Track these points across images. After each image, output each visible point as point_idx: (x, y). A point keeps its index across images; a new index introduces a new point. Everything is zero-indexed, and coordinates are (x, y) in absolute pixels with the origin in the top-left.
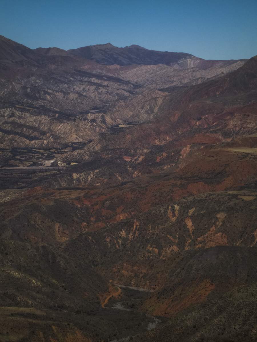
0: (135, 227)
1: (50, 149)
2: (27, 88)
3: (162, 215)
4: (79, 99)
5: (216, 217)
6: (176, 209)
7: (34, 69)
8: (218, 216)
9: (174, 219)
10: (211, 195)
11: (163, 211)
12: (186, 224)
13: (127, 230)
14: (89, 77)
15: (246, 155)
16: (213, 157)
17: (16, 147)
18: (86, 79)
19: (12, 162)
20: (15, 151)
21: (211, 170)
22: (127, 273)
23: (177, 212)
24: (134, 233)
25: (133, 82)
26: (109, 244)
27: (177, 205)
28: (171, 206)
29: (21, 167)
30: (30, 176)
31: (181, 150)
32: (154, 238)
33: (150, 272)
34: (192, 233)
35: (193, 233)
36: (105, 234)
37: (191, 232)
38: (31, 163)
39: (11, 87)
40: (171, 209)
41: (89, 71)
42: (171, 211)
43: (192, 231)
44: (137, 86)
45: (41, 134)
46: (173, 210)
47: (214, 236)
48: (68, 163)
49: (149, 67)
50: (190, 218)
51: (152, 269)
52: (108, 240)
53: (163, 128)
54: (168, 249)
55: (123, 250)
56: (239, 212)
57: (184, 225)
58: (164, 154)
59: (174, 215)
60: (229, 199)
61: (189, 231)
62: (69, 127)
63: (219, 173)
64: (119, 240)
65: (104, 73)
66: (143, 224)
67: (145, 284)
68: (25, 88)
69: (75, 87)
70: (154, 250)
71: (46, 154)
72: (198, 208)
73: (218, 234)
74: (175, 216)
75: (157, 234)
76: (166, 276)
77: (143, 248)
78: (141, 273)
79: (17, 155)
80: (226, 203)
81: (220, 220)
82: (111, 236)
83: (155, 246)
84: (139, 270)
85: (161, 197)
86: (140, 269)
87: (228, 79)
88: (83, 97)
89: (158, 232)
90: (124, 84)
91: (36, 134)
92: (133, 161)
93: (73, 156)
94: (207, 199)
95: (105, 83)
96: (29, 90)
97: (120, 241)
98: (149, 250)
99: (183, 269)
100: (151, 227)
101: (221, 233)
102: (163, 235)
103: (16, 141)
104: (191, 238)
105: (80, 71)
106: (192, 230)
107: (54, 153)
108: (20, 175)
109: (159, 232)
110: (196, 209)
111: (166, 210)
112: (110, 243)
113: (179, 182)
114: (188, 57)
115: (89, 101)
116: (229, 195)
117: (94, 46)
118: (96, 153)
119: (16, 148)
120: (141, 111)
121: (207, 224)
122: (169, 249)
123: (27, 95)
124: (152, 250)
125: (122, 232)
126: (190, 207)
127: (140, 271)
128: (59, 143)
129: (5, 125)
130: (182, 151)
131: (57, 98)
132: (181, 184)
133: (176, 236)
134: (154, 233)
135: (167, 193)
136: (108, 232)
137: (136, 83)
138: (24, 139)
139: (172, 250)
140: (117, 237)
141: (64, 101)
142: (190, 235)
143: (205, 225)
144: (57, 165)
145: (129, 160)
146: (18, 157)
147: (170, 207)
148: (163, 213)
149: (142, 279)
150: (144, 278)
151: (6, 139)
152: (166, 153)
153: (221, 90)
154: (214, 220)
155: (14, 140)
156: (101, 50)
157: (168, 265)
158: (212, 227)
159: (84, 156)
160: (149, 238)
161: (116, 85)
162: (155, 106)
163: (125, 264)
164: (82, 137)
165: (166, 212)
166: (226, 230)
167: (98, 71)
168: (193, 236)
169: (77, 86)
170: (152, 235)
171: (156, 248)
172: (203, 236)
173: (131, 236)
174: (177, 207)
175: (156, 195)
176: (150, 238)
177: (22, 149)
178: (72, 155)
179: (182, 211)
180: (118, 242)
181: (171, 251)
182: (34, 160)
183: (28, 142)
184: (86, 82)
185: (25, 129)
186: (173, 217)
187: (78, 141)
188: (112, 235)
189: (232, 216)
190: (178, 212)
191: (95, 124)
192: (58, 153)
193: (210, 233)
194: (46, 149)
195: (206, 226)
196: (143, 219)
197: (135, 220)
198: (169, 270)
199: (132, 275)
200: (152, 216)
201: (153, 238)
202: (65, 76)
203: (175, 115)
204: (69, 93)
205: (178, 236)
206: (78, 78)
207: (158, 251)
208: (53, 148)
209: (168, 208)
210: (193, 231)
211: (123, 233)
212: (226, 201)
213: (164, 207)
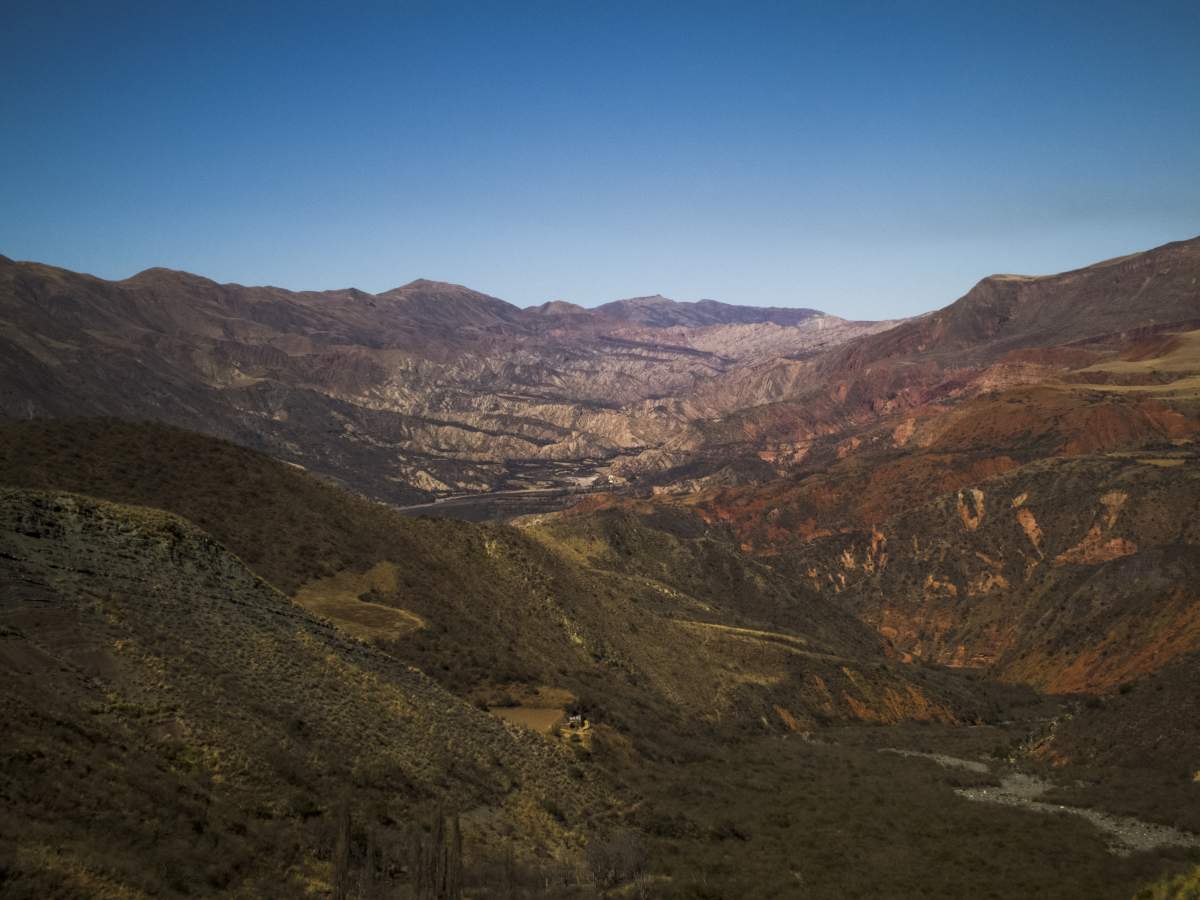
0: (875, 545)
1: (583, 459)
2: (516, 366)
3: (941, 515)
4: (618, 382)
5: (1100, 504)
6: (976, 498)
7: (522, 340)
8: (1104, 500)
9: (973, 523)
10: (1065, 462)
11: (942, 505)
12: (1020, 525)
13: (856, 552)
14: (631, 348)
15: (1101, 395)
16: (1020, 401)
17: (514, 458)
18: (624, 351)
19: (510, 482)
20: (514, 466)
21: (1022, 431)
22: (896, 632)
23: (980, 506)
24: (876, 559)
25: (718, 354)
26: (817, 586)
27: (979, 489)
28: (963, 493)
29: (532, 489)
30: (559, 499)
31: (893, 431)
32: (941, 560)
33: (961, 626)
34: (1039, 546)
35: (1042, 545)
36: (804, 561)
37: (1036, 543)
38: (550, 483)
39: (483, 366)
40: (963, 499)
41: (628, 338)
42: (964, 503)
43: (1039, 540)
44: (726, 360)
45: (560, 435)
46: (969, 501)
47: (1101, 547)
48: (630, 476)
49: (747, 328)
50: (1029, 510)
51: (965, 618)
52: (813, 574)
53: (818, 413)
54: (981, 584)
55: (863, 589)
56: (1163, 488)
57: (1015, 526)
58: (854, 442)
59: (973, 514)
60: (1114, 468)
61: (1029, 540)
62: (614, 421)
63: (1041, 437)
64: (839, 575)
65: (658, 340)
66: (896, 537)
67: (953, 655)
68: (511, 366)
69: (604, 364)
70: (946, 587)
71: (577, 469)
72: (1035, 493)
73: (1113, 543)
74: (976, 515)
75: (948, 549)
76: (1013, 630)
77: (915, 583)
78: (937, 629)
79: (520, 472)
80: (1110, 476)
81: (1111, 510)
82: (818, 566)
83: (946, 578)
84: (930, 623)
85: (908, 492)
86: (932, 621)
87: (940, 320)
88: (625, 378)
89: (950, 546)
90: (700, 356)
91: (548, 434)
92: (781, 461)
93: (640, 464)
94: (1056, 470)
95: (665, 356)
96: (518, 371)
97: (843, 578)
98: (932, 586)
99: (1063, 609)
100: (919, 543)
101: (1119, 541)
102: (963, 551)
103: (513, 448)
104: (1037, 557)
105: (609, 339)
106: (1038, 537)
107: (592, 466)
108: (538, 499)
109: (953, 545)
110: (1029, 495)
111: (950, 503)
112: (820, 582)
113: (948, 458)
114: (816, 316)
115: (638, 385)
116: (1112, 459)
117: (631, 301)
118: (689, 455)
119: (515, 461)
120: (754, 392)
121: (1077, 521)
122: (984, 583)
123: (515, 379)
124: (941, 586)
125: (844, 556)
126: (1014, 492)
127: (932, 626)
128: (601, 447)
129: (485, 422)
130: (897, 432)
131: (573, 382)
132: (953, 462)
133: (997, 554)
134: (939, 549)
135: (922, 483)
136: (811, 557)
137: (726, 356)
138: (527, 444)
139: (995, 584)
140: (833, 569)
141: (589, 387)
142: (1033, 551)
143: (1074, 523)
144: (607, 482)
145: (772, 459)
146: (521, 475)
147: (960, 495)
148: (944, 511)
149: (943, 643)
150: (946, 642)
151: (492, 444)
152: (858, 438)
153: (927, 341)
154: (1095, 513)
155: (507, 445)
156: (643, 306)
157: (1014, 604)
158: (1092, 526)
159: (663, 462)
160: (926, 559)
161: (686, 359)
162: (784, 383)
163: (887, 613)
164: (643, 438)
165: (950, 506)
166: (1132, 533)
167: (646, 337)
168: (1043, 552)
169: (608, 363)
170: (935, 552)
171: (950, 581)
172: (1069, 551)
173: (868, 566)
174: (978, 495)
175: (894, 490)
176: (930, 560)
177: (525, 461)
178: (637, 461)
179: (993, 503)
180: (838, 581)
181: (992, 588)
182: (554, 478)
183: (535, 448)
184: (624, 355)
185: (526, 426)
186: (971, 518)
187: (636, 445)
188: (820, 563)
189: (1144, 498)
190: (982, 505)
191: (665, 415)
192: (601, 466)
193: (1087, 542)
194: (575, 461)
195: (1075, 527)
196: (893, 527)
197: (874, 530)
198: (1018, 615)
199: (910, 635)
200: (915, 517)
201: (938, 558)
202: (582, 348)
203: (839, 388)
204: (598, 372)
205: (1004, 553)
206: (608, 350)
207: (955, 590)
208: (589, 457)
209: (956, 496)
210: (1042, 541)
211: (848, 560)
212: (1108, 472)
213: (945, 496)
